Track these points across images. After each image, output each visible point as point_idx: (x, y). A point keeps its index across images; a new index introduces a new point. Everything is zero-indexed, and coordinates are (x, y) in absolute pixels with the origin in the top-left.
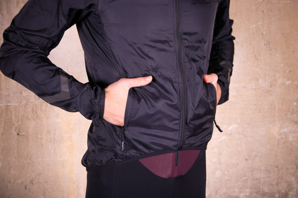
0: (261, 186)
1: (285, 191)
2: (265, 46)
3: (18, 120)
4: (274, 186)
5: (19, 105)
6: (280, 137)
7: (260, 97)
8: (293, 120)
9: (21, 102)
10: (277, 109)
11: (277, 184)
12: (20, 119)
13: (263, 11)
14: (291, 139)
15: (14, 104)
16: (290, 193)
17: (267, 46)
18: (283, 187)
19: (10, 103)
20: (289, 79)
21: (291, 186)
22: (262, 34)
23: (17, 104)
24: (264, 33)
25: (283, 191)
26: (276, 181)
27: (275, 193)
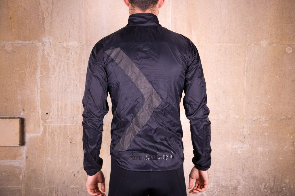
0: (220, 182)
1: (236, 185)
2: (223, 94)
3: (71, 134)
4: (229, 182)
5: (72, 125)
6: (232, 151)
7: (219, 125)
8: (240, 140)
9: (73, 124)
10: (230, 133)
11: (231, 181)
12: (72, 133)
13: (221, 72)
14: (239, 152)
15: (69, 125)
16: (239, 186)
17: (224, 94)
18: (234, 183)
19: (67, 124)
20: (237, 114)
21: (239, 182)
22: (221, 86)
23: (71, 125)
24: (222, 86)
25: (234, 185)
26: (230, 178)
27: (229, 187)
